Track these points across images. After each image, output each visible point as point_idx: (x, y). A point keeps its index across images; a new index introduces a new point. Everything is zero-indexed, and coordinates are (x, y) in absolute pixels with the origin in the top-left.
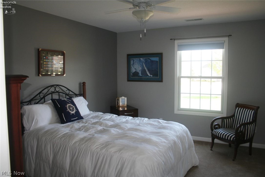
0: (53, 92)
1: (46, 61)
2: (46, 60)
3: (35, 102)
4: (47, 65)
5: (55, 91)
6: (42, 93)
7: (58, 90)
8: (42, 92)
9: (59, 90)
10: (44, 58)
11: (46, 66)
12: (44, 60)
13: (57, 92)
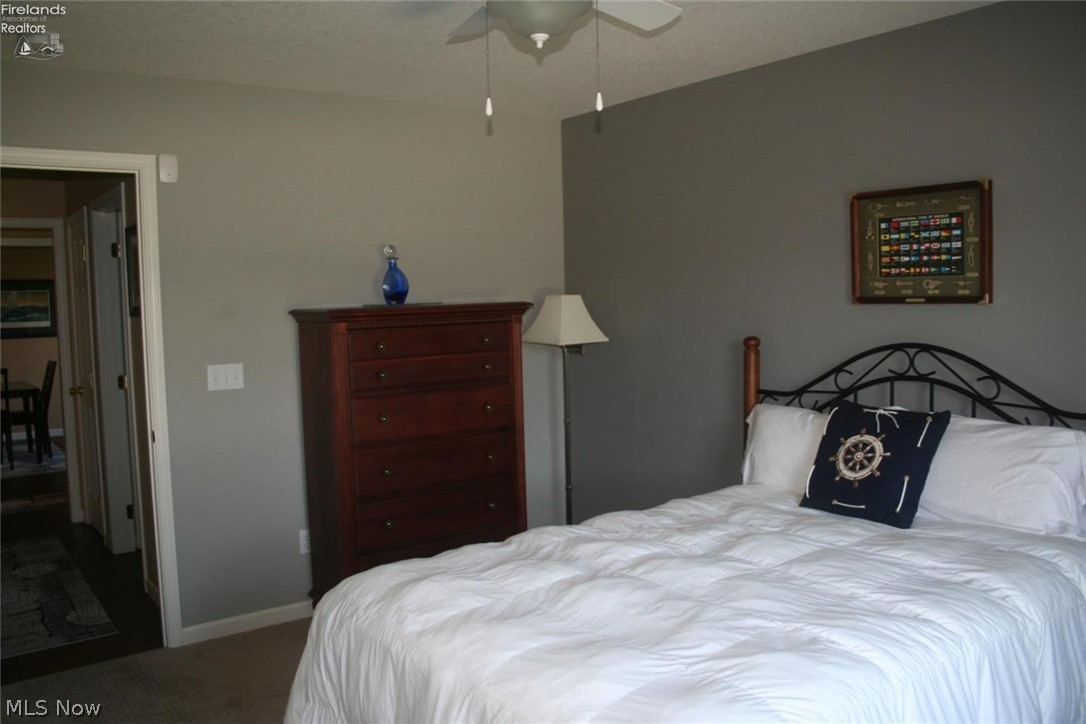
0: (902, 377)
1: (891, 239)
2: (893, 236)
3: (817, 402)
4: (895, 258)
5: (912, 373)
6: (846, 371)
7: (930, 371)
8: (846, 368)
9: (934, 373)
10: (883, 226)
11: (892, 260)
12: (882, 237)
13: (922, 378)
